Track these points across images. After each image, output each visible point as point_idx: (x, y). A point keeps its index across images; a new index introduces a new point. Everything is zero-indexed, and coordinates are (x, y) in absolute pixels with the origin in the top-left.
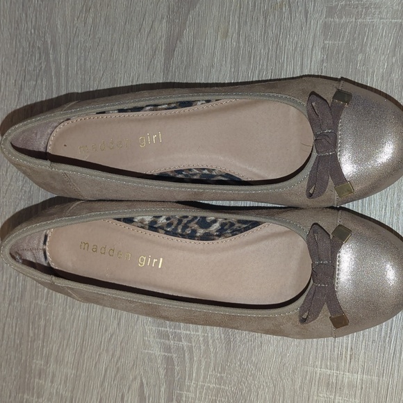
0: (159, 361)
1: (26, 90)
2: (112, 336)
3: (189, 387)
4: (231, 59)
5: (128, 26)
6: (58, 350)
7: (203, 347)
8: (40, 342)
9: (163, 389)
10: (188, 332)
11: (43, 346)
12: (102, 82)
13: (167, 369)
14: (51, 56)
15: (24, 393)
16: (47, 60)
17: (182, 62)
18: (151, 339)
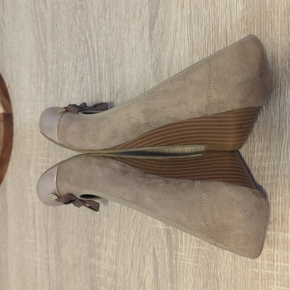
0: (163, 232)
1: (79, 68)
2: (135, 218)
3: (181, 248)
4: (187, 22)
5: (128, 16)
6: (107, 230)
8: (97, 225)
9: (166, 251)
11: (99, 227)
12: (117, 54)
13: (167, 237)
14: (89, 44)
15: (91, 258)
16: (88, 47)
17: (159, 31)
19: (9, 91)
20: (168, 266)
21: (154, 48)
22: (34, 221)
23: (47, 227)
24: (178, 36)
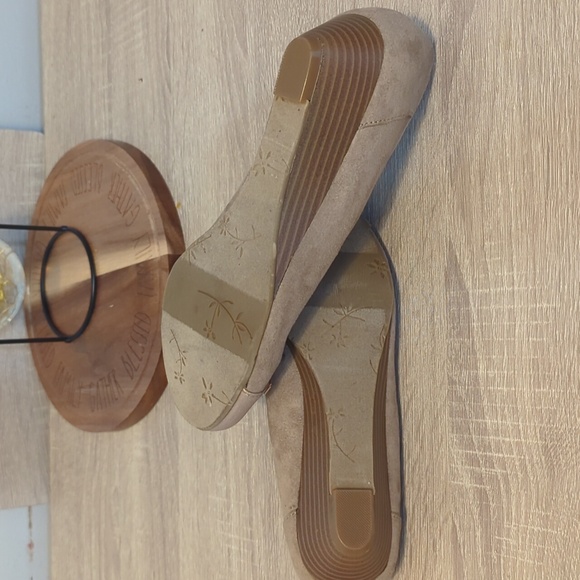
0: (471, 496)
3: (509, 529)
7: (520, 475)
9: (478, 534)
10: (501, 455)
13: (480, 506)
17: (461, 93)
18: (459, 467)
19: (180, 212)
20: (482, 564)
21: (451, 127)
22: (226, 461)
23: (249, 474)
24: (499, 102)
